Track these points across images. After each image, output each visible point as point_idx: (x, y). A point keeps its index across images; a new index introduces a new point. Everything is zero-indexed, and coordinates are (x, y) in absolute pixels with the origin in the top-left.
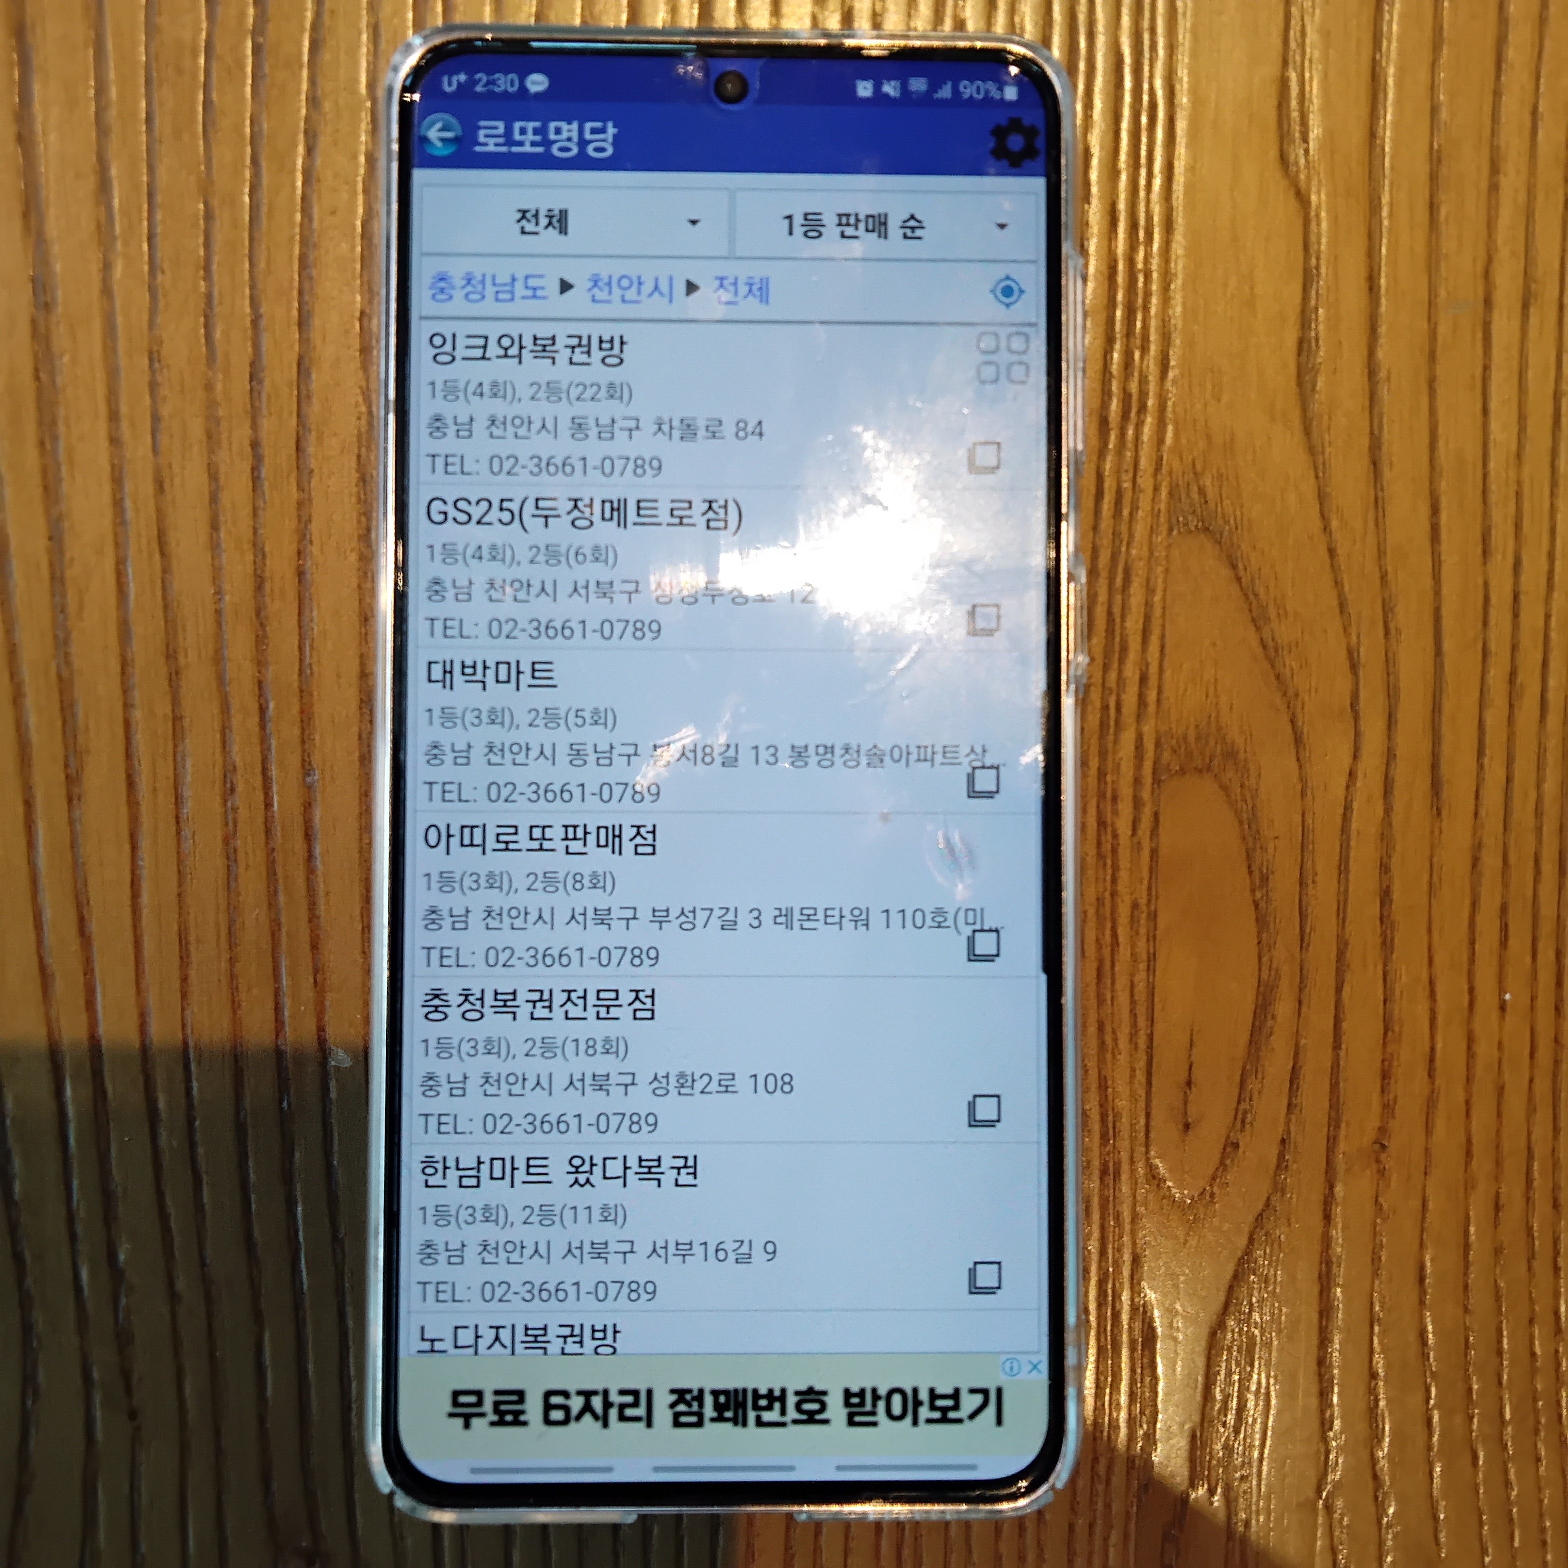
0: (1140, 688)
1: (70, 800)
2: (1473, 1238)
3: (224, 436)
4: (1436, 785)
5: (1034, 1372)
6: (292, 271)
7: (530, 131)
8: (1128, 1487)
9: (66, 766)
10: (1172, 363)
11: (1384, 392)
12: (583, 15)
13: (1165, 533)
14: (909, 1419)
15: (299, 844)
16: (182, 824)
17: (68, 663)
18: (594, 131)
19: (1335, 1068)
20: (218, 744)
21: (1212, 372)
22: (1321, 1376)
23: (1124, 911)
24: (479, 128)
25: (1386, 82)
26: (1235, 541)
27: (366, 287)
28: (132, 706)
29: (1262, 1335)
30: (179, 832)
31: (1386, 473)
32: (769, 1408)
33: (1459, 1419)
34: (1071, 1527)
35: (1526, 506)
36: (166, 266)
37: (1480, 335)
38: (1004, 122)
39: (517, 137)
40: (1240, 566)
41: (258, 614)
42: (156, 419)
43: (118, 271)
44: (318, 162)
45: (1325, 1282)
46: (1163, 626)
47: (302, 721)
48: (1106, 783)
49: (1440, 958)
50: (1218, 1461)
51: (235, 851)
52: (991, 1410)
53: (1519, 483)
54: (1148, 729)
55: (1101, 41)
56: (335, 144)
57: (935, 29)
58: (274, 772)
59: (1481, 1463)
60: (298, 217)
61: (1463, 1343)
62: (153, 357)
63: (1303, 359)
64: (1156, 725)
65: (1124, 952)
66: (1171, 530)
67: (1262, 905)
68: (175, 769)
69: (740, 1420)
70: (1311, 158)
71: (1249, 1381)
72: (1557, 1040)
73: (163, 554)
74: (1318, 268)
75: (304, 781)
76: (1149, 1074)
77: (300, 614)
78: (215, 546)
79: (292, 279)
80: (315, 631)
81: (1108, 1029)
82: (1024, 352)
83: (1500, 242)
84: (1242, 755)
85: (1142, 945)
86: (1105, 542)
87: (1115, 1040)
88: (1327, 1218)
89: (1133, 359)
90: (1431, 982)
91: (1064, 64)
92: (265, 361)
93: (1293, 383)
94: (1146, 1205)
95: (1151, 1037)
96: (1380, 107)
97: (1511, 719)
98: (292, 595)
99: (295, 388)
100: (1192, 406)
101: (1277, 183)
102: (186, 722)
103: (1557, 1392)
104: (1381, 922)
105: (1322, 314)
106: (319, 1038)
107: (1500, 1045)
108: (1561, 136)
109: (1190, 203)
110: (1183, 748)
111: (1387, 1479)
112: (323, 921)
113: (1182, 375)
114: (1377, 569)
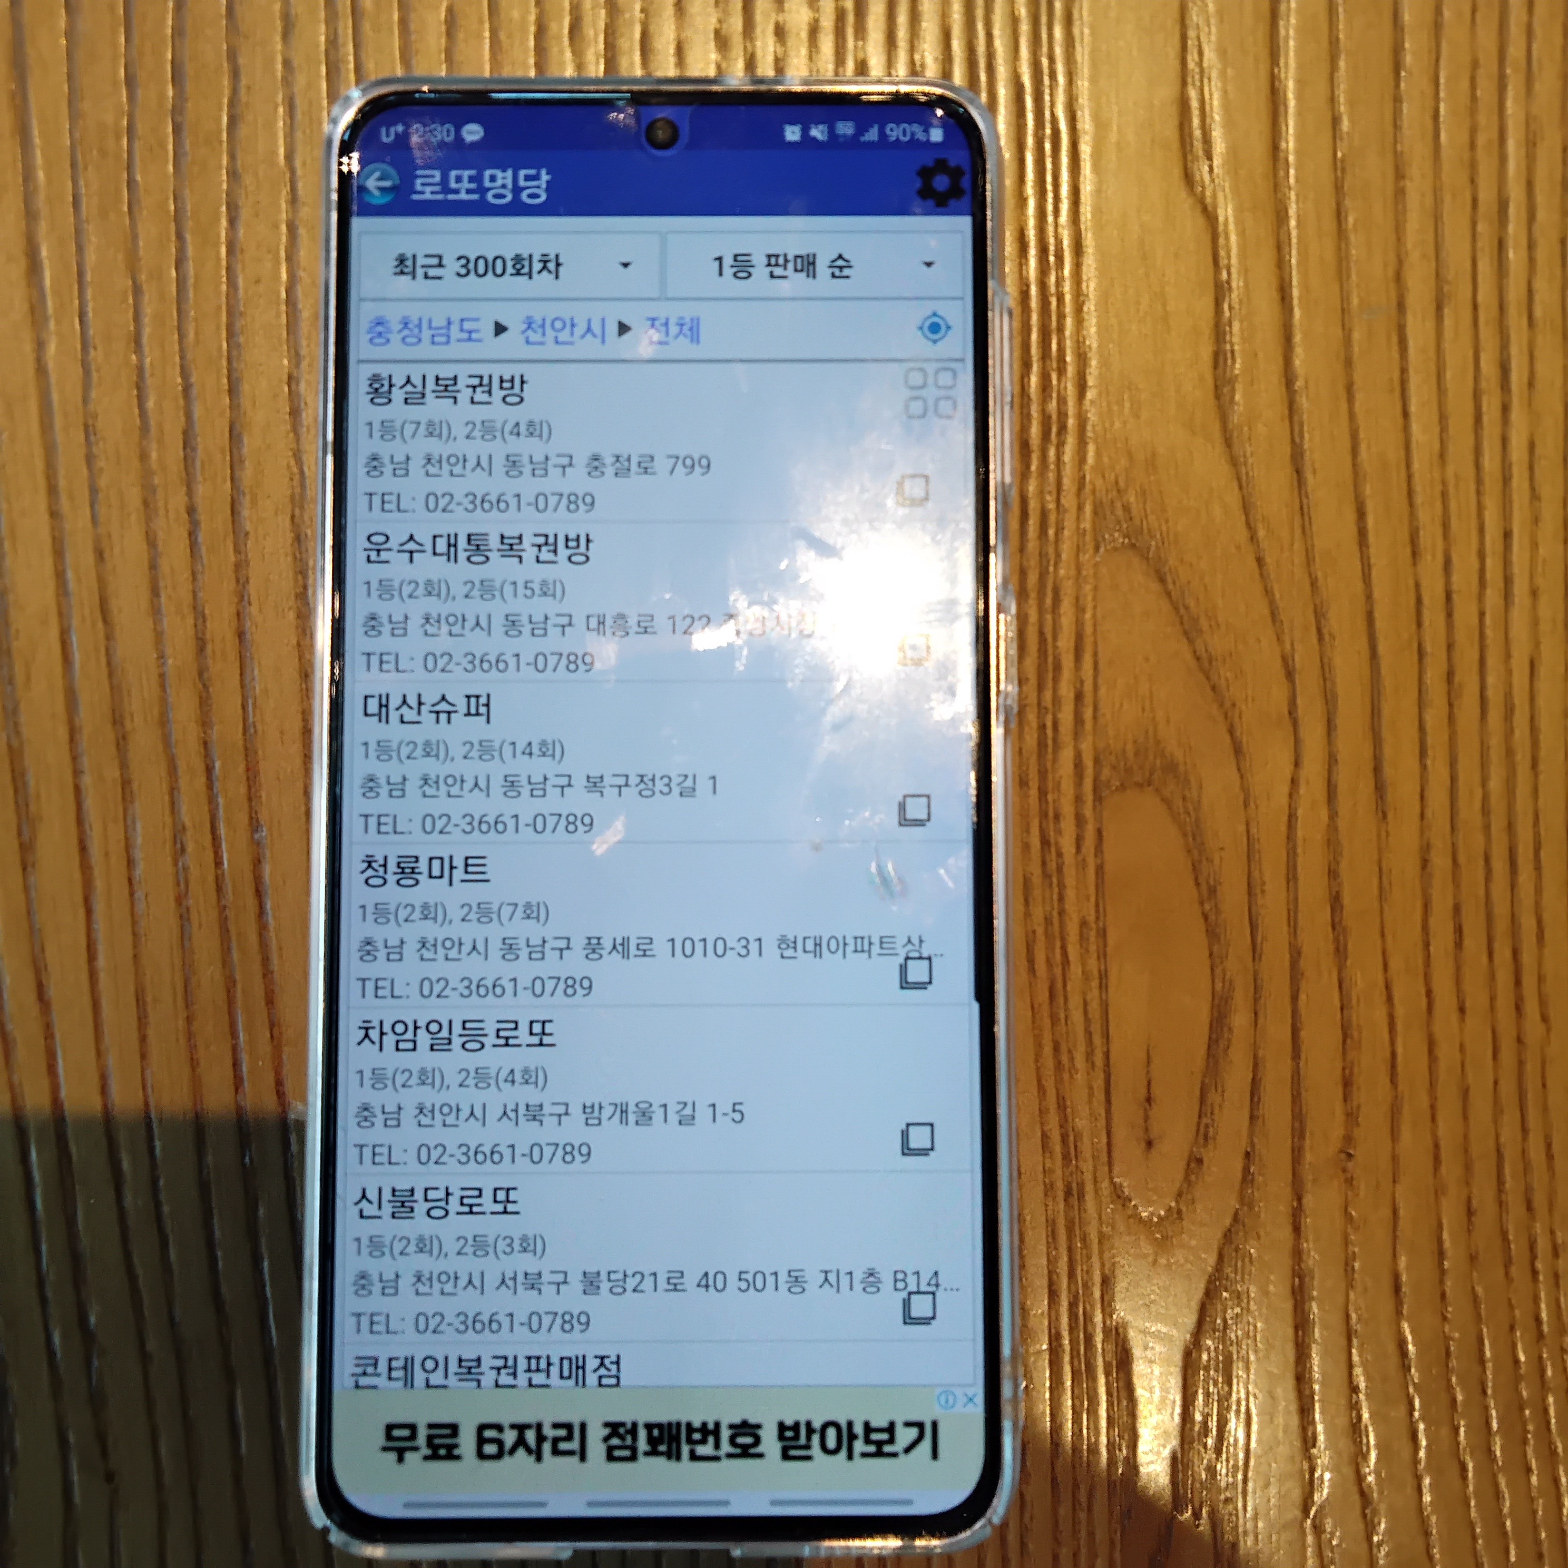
0: (1076, 705)
1: (24, 868)
2: (1447, 1244)
3: (161, 504)
4: (1380, 789)
5: (970, 1406)
6: (220, 340)
7: (466, 179)
8: (1111, 1514)
9: (20, 834)
10: (1091, 381)
11: (1303, 402)
13: (1091, 551)
14: (845, 1453)
15: (250, 901)
16: (136, 888)
17: (18, 733)
18: (527, 178)
19: (1296, 1076)
20: (167, 806)
21: (1129, 388)
22: (1300, 1393)
23: (1073, 929)
24: (416, 177)
25: (1285, 95)
26: (1163, 555)
27: (293, 351)
28: (82, 772)
29: (1238, 1352)
30: (132, 894)
31: (1310, 480)
32: (703, 1441)
33: (1445, 1431)
34: (1056, 1558)
35: (1453, 505)
36: (97, 342)
37: (1395, 339)
39: (453, 185)
40: (1169, 580)
41: (201, 674)
42: (94, 490)
43: (52, 348)
44: (241, 232)
45: (1299, 1295)
46: (1095, 643)
47: (248, 779)
48: (1047, 802)
49: (1396, 963)
50: (1201, 1483)
51: (188, 909)
52: (926, 1444)
53: (1444, 483)
54: (1086, 747)
55: (1001, 73)
56: (256, 215)
57: (837, 74)
58: (222, 831)
59: (1470, 1475)
60: (224, 287)
61: (1443, 1353)
62: (89, 430)
63: (1220, 371)
64: (1094, 743)
65: (1076, 970)
66: (1097, 548)
67: (1212, 917)
68: (126, 832)
69: (673, 1454)
70: (1214, 175)
71: (1228, 1400)
72: (1519, 1040)
73: (105, 621)
74: (1228, 282)
75: (252, 837)
76: (1108, 1093)
77: (241, 675)
78: (156, 611)
79: (221, 348)
80: (257, 690)
81: (1064, 1048)
82: (952, 388)
83: (1409, 246)
84: (1181, 768)
85: (1093, 964)
86: (1033, 563)
87: (1072, 1059)
88: (1297, 1229)
89: (1051, 382)
90: (1388, 987)
92: (198, 428)
93: (1211, 395)
94: (1112, 1224)
95: (1107, 1055)
96: (1282, 119)
97: (1451, 718)
98: (233, 656)
99: (228, 454)
100: (1112, 424)
101: (1184, 202)
102: (135, 786)
103: (1544, 1399)
104: (1334, 928)
105: (1236, 326)
106: (278, 1092)
107: (1462, 1048)
108: (1465, 138)
109: (1099, 227)
110: (1122, 764)
111: (1375, 1495)
112: (276, 976)
113: (1100, 394)
114: (1307, 575)
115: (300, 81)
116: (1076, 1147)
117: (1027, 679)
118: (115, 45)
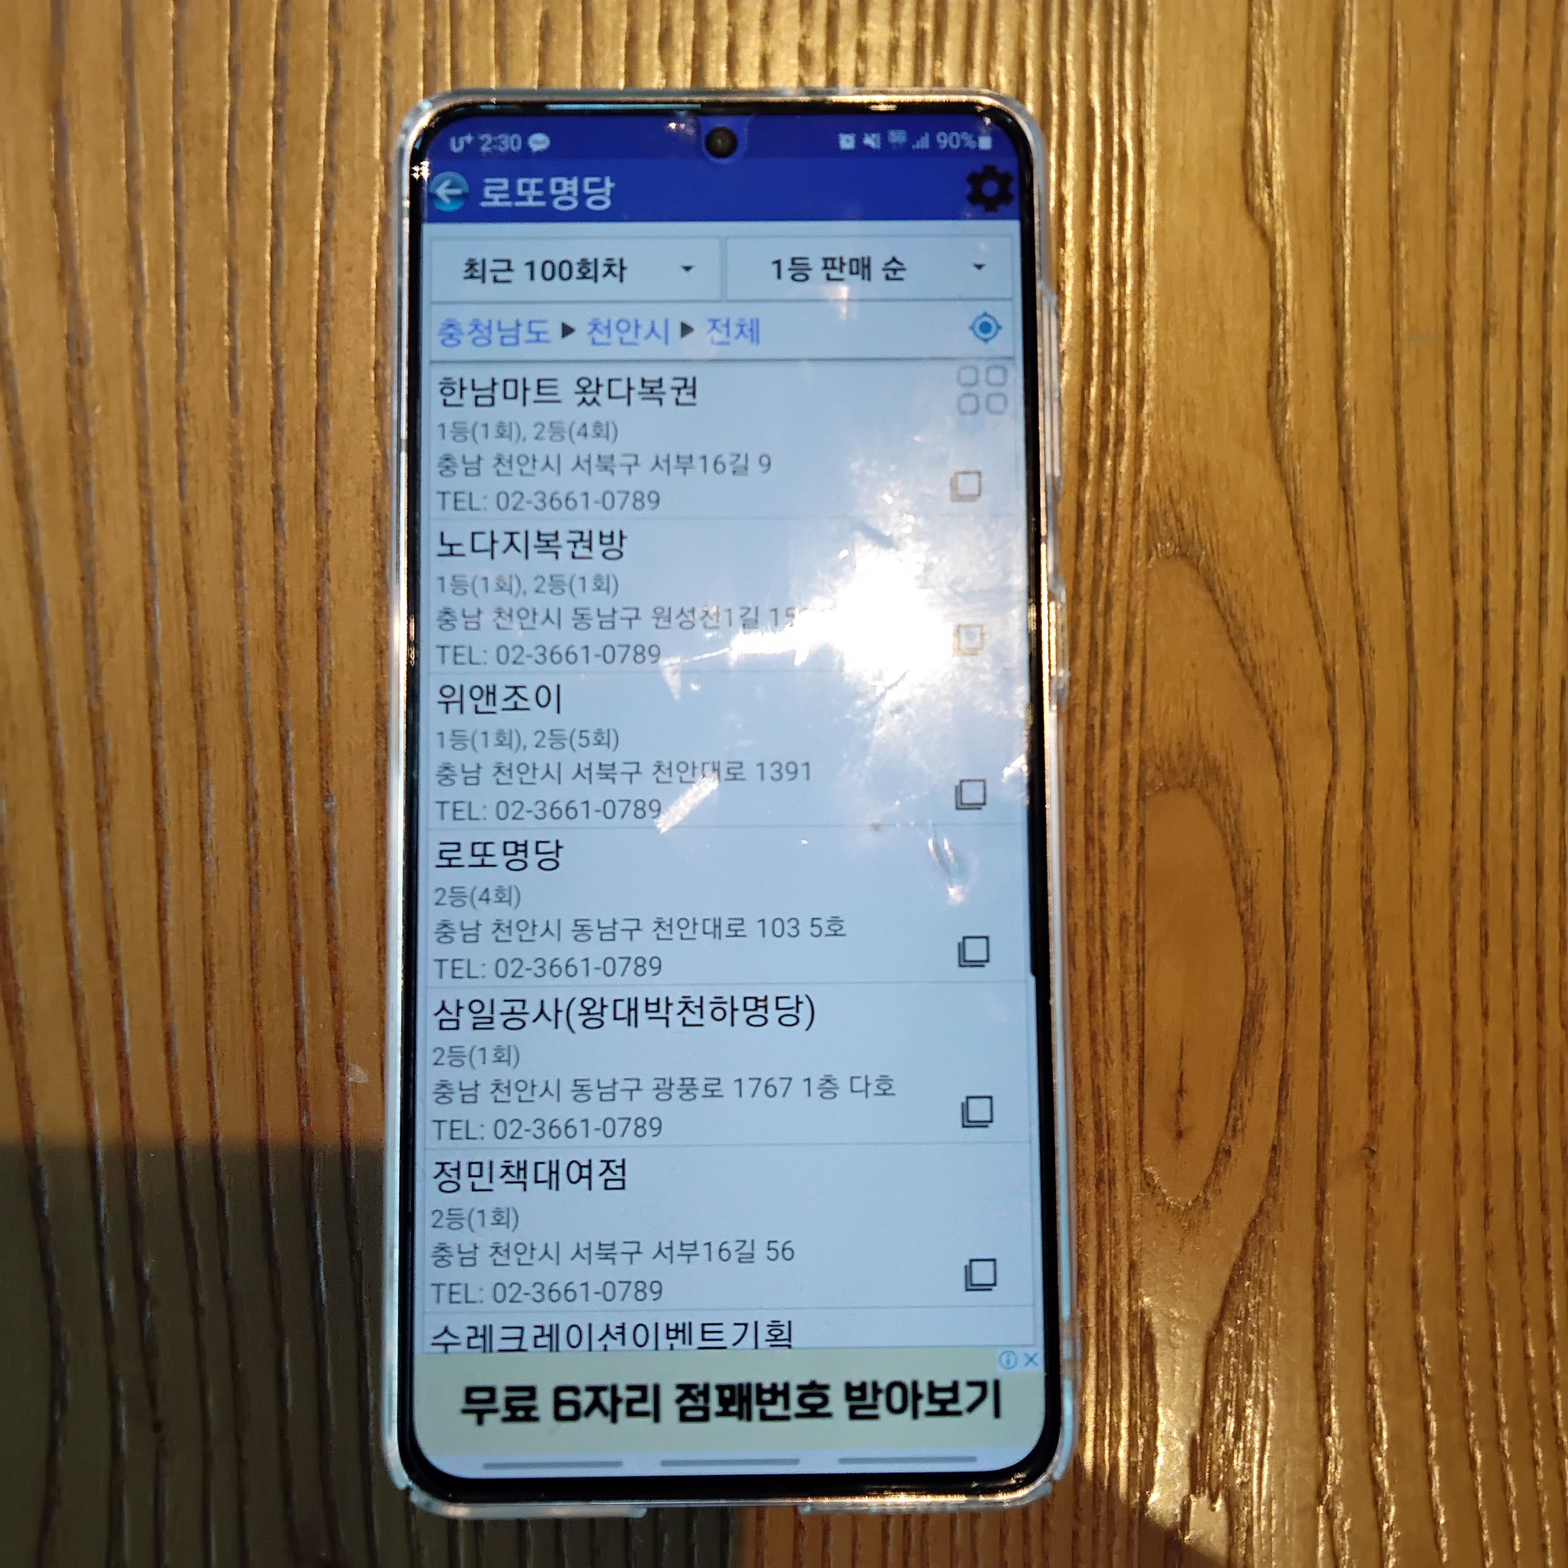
0: (1124, 707)
1: (100, 828)
2: (1463, 1242)
3: (247, 480)
4: (1413, 797)
5: (1031, 1364)
6: (311, 325)
7: (532, 187)
9: (97, 795)
10: (1148, 396)
11: (1351, 422)
12: (582, 81)
13: (1144, 558)
14: (909, 1412)
15: (318, 868)
16: (207, 851)
17: (99, 697)
18: (592, 185)
19: (1323, 1073)
20: (241, 773)
21: (1185, 404)
22: (1317, 1381)
23: (1113, 923)
24: (485, 185)
25: (1344, 128)
26: (1212, 563)
27: (380, 338)
28: (159, 737)
29: (1258, 1341)
30: (203, 858)
31: (1356, 498)
32: (773, 1402)
33: (1456, 1423)
34: (1075, 1534)
35: (1492, 527)
36: (192, 322)
37: (1441, 366)
38: (979, 170)
39: (521, 192)
40: (1218, 589)
41: (278, 647)
42: (182, 465)
43: (147, 329)
44: (335, 223)
45: (1319, 1286)
47: (320, 750)
48: (1092, 799)
49: (1423, 967)
50: (1219, 1467)
51: (257, 874)
52: (989, 1402)
53: (1484, 506)
54: (1132, 747)
55: (1073, 97)
56: (351, 205)
57: (915, 86)
58: (294, 799)
59: (1479, 1464)
60: (316, 274)
61: (1457, 1347)
62: (181, 407)
63: (1273, 390)
64: (1140, 743)
65: (1114, 963)
66: (1149, 556)
67: (1248, 916)
68: (200, 797)
69: (744, 1415)
70: (1274, 202)
71: (1247, 1386)
72: (1540, 1046)
73: (188, 591)
74: (1284, 306)
75: (323, 806)
76: (1141, 1083)
77: (318, 648)
78: (238, 584)
79: (310, 333)
80: (333, 664)
81: (1100, 1038)
82: (1002, 384)
83: (1458, 276)
84: (1223, 772)
85: (1131, 956)
86: (1086, 568)
87: (1108, 1050)
88: (1319, 1222)
89: (1110, 394)
90: (1415, 990)
91: (1037, 119)
92: (285, 409)
93: (1264, 414)
94: (1141, 1211)
95: (1142, 1046)
96: (1340, 152)
97: (1484, 732)
98: (310, 629)
99: (314, 434)
100: (1168, 437)
101: (1243, 226)
102: (210, 752)
103: (1553, 1396)
104: (1364, 932)
105: (1289, 348)
106: (337, 1054)
107: (1484, 1052)
108: (1514, 176)
109: (1160, 246)
110: (1166, 766)
111: (1386, 1483)
112: (340, 942)
113: (1157, 408)
114: (1350, 590)
115: (399, 78)
116: (1108, 1135)
117: (1078, 680)
118: (220, 37)
